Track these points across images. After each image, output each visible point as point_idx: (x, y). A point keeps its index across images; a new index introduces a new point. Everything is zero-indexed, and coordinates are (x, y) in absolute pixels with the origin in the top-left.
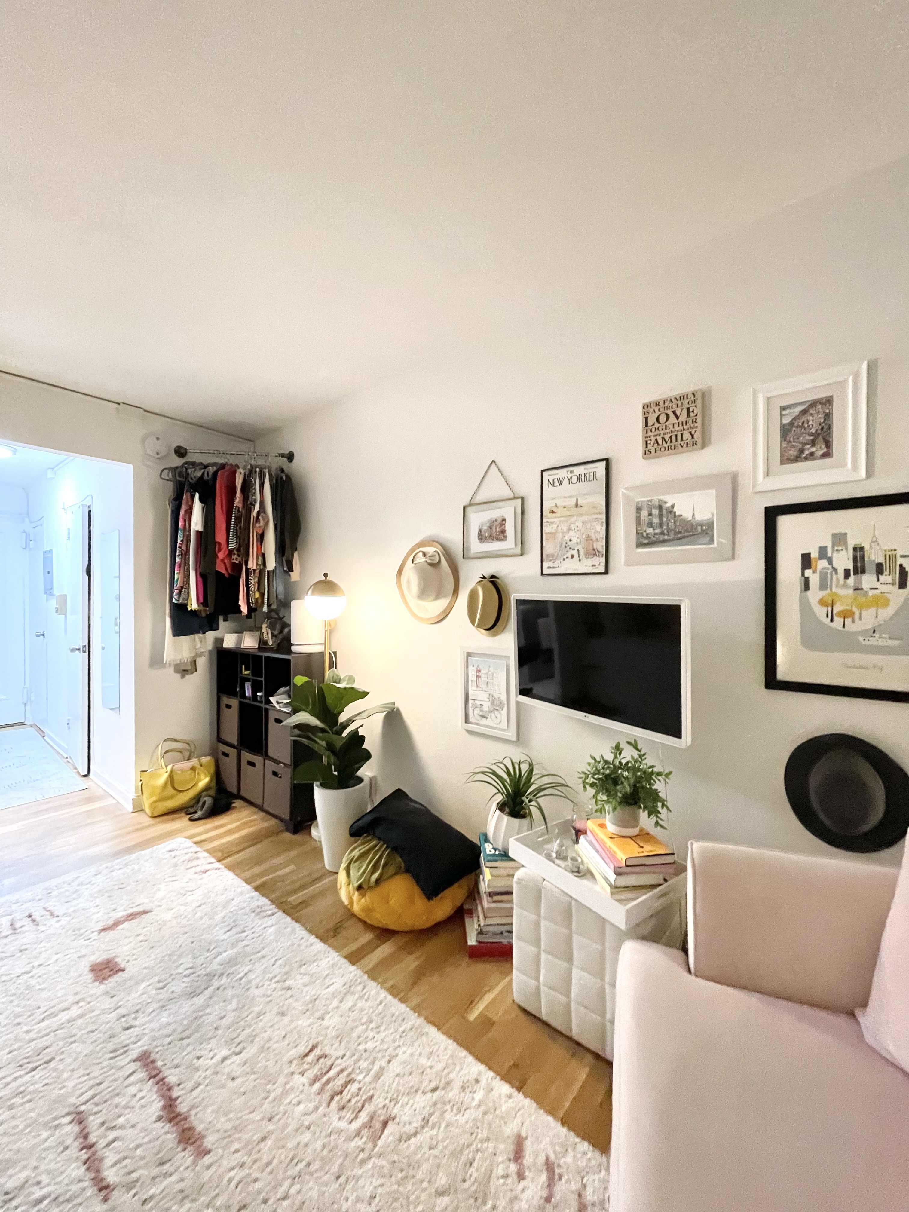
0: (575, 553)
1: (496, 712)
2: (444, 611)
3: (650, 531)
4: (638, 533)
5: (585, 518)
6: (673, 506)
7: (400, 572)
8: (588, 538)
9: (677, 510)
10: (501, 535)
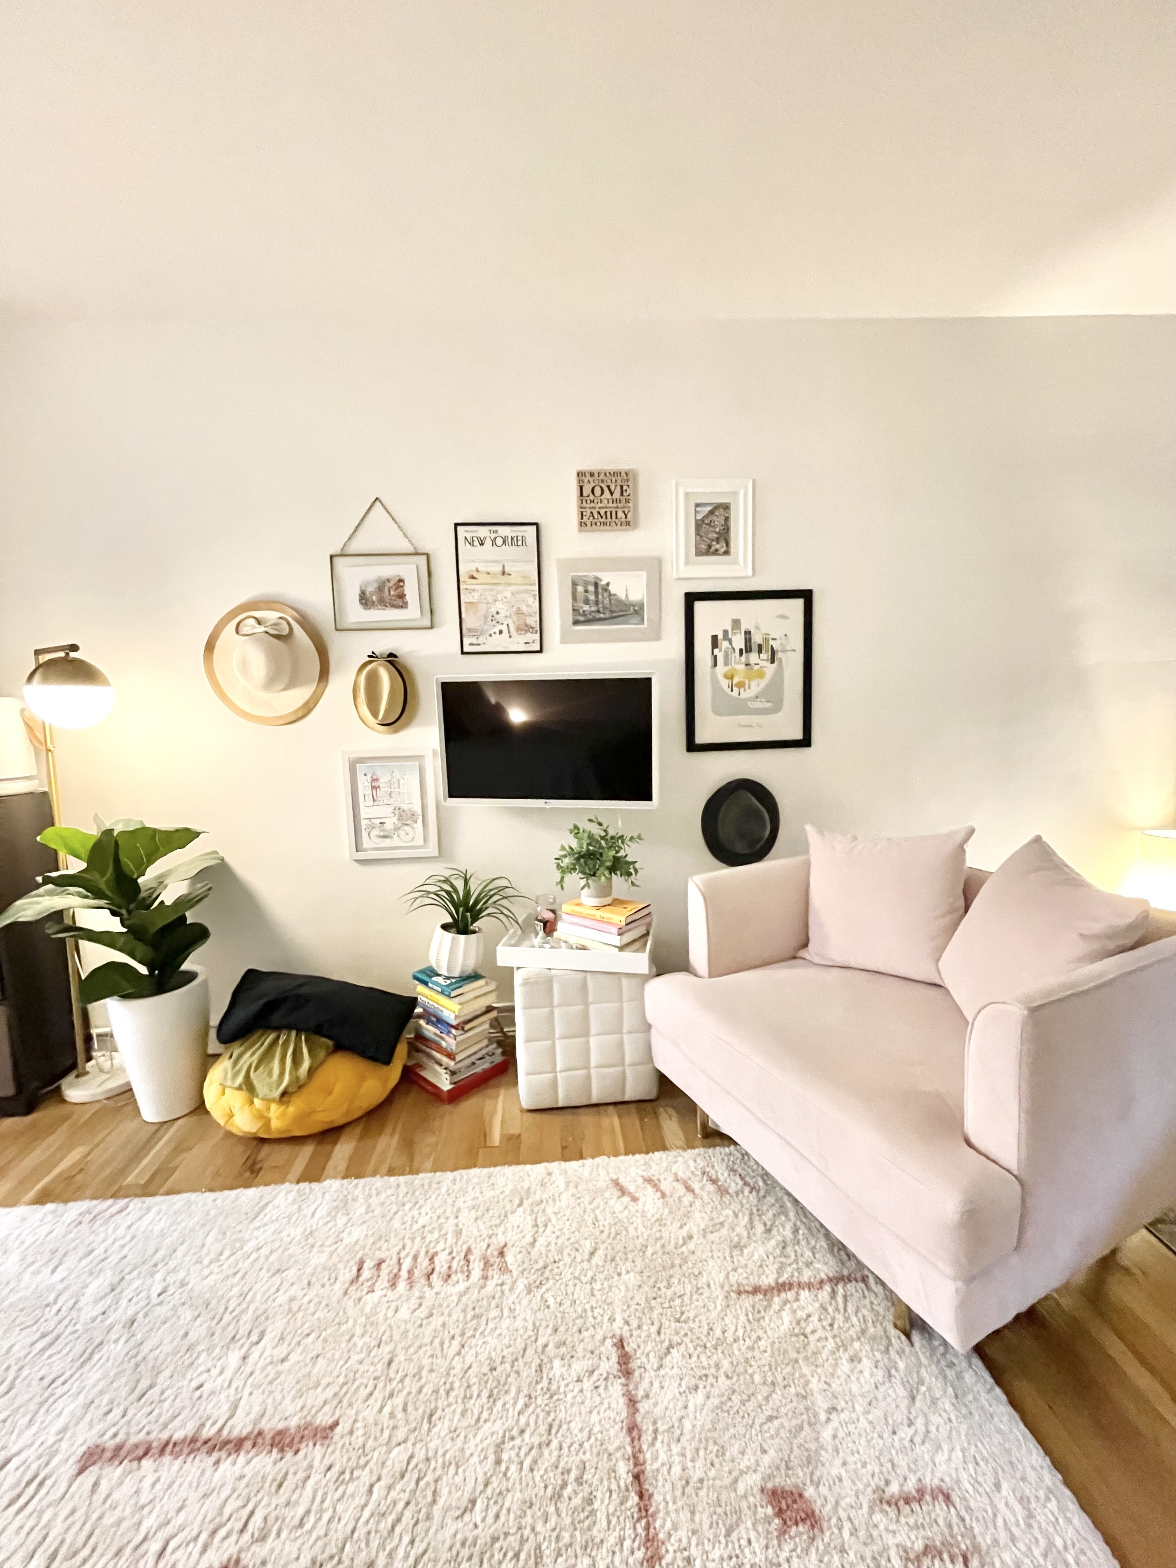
0: (504, 628)
1: (406, 828)
2: (307, 703)
3: (586, 608)
4: (574, 610)
5: (513, 588)
6: (608, 584)
7: (210, 647)
8: (519, 612)
9: (612, 589)
10: (400, 601)
